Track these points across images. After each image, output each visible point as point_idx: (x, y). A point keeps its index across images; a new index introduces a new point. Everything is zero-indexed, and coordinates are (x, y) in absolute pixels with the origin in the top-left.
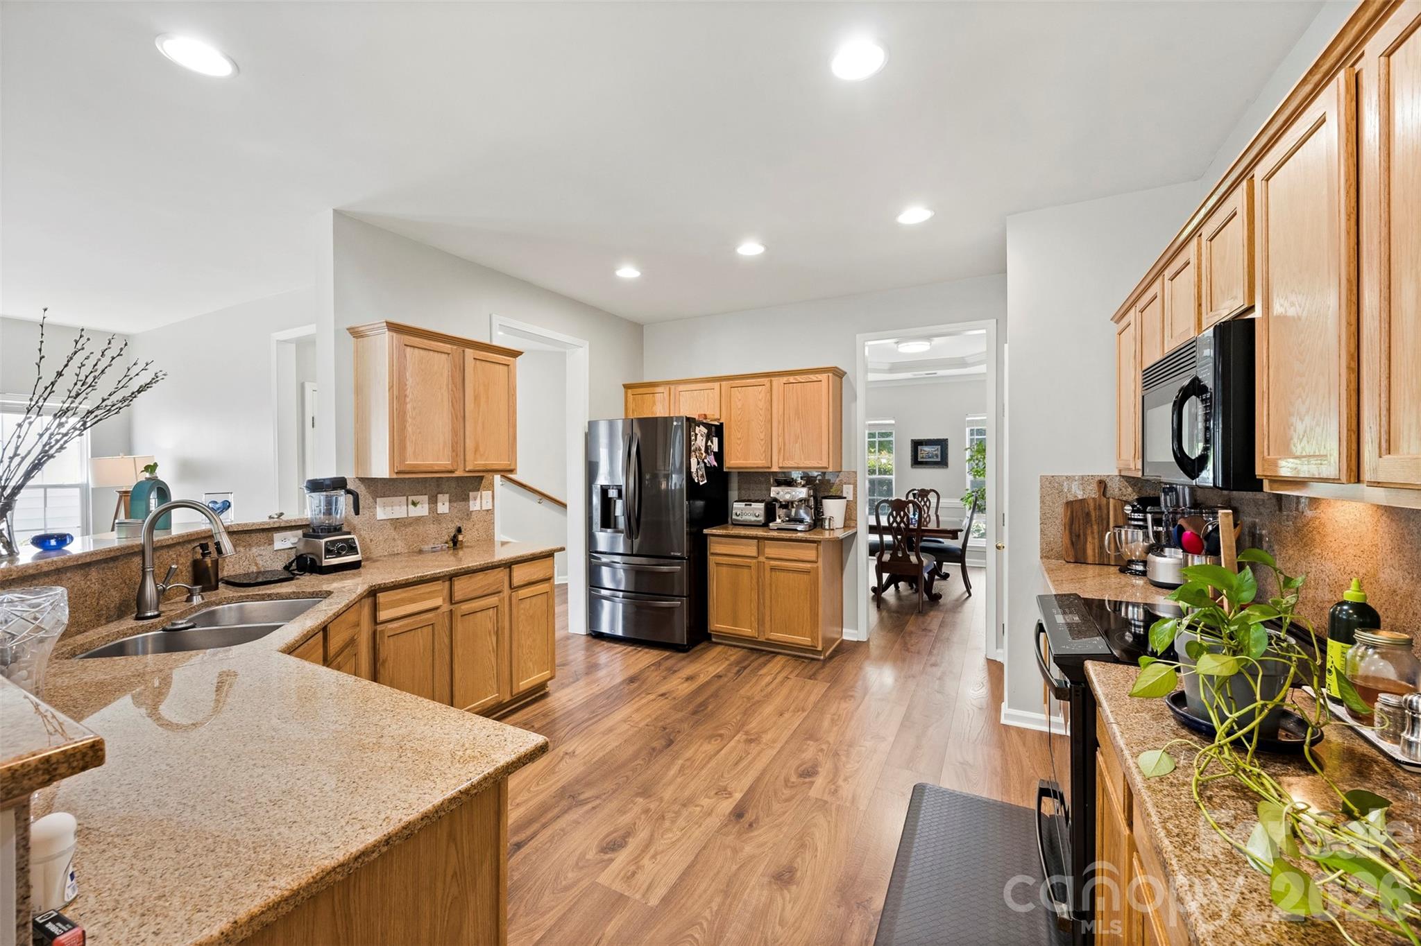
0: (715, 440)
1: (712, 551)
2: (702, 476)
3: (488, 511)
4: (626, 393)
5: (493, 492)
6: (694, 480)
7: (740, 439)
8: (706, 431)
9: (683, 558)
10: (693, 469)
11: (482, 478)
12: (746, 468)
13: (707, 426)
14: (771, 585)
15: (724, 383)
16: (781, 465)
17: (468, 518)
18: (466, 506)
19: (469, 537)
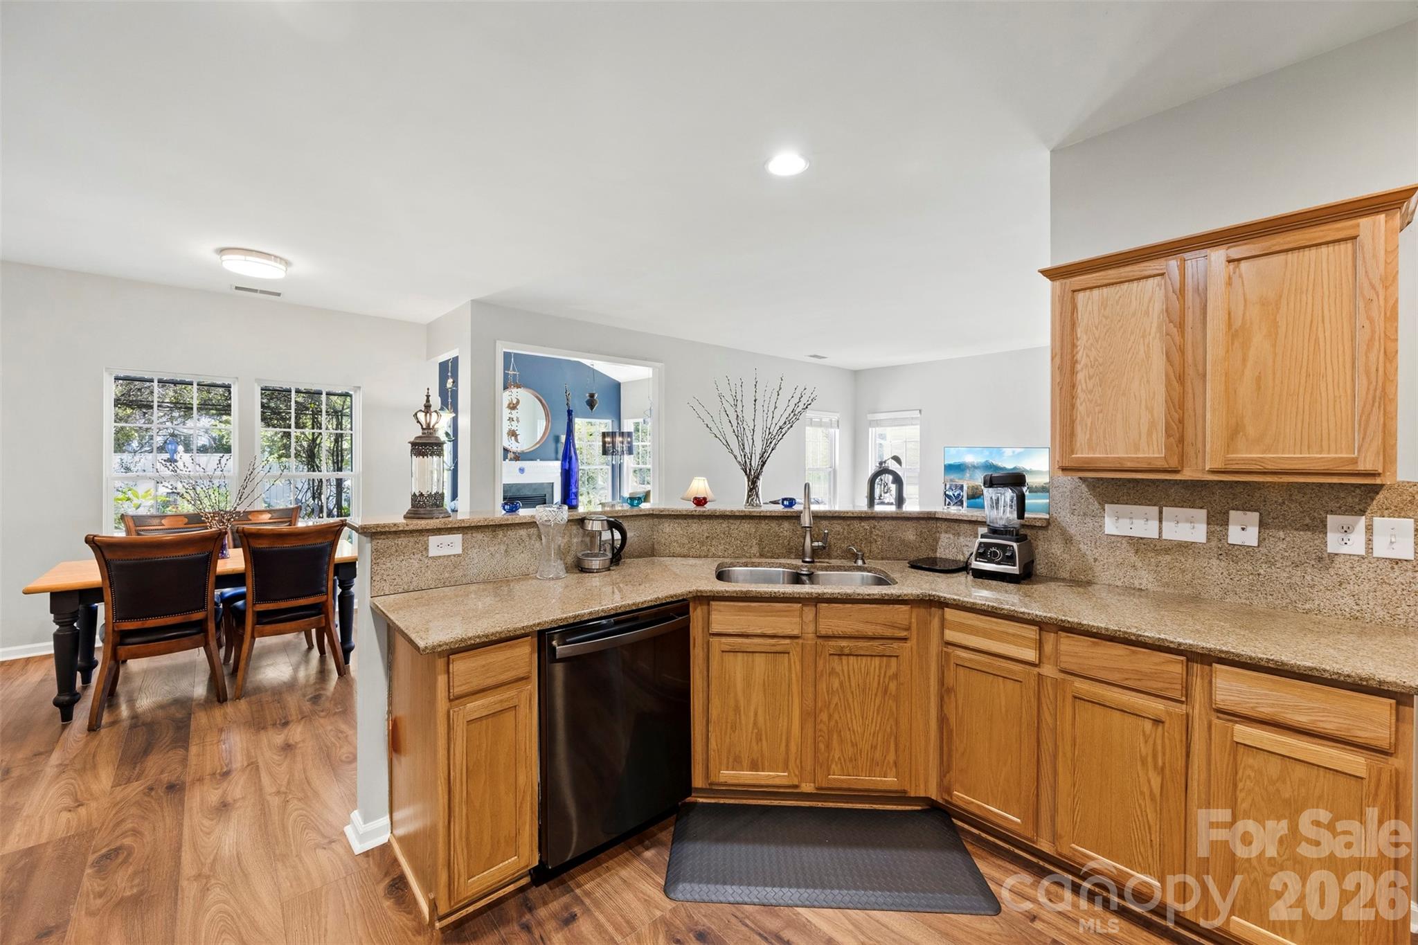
3: (1397, 561)
11: (1375, 488)
17: (1321, 565)
18: (1316, 542)
19: (1322, 604)
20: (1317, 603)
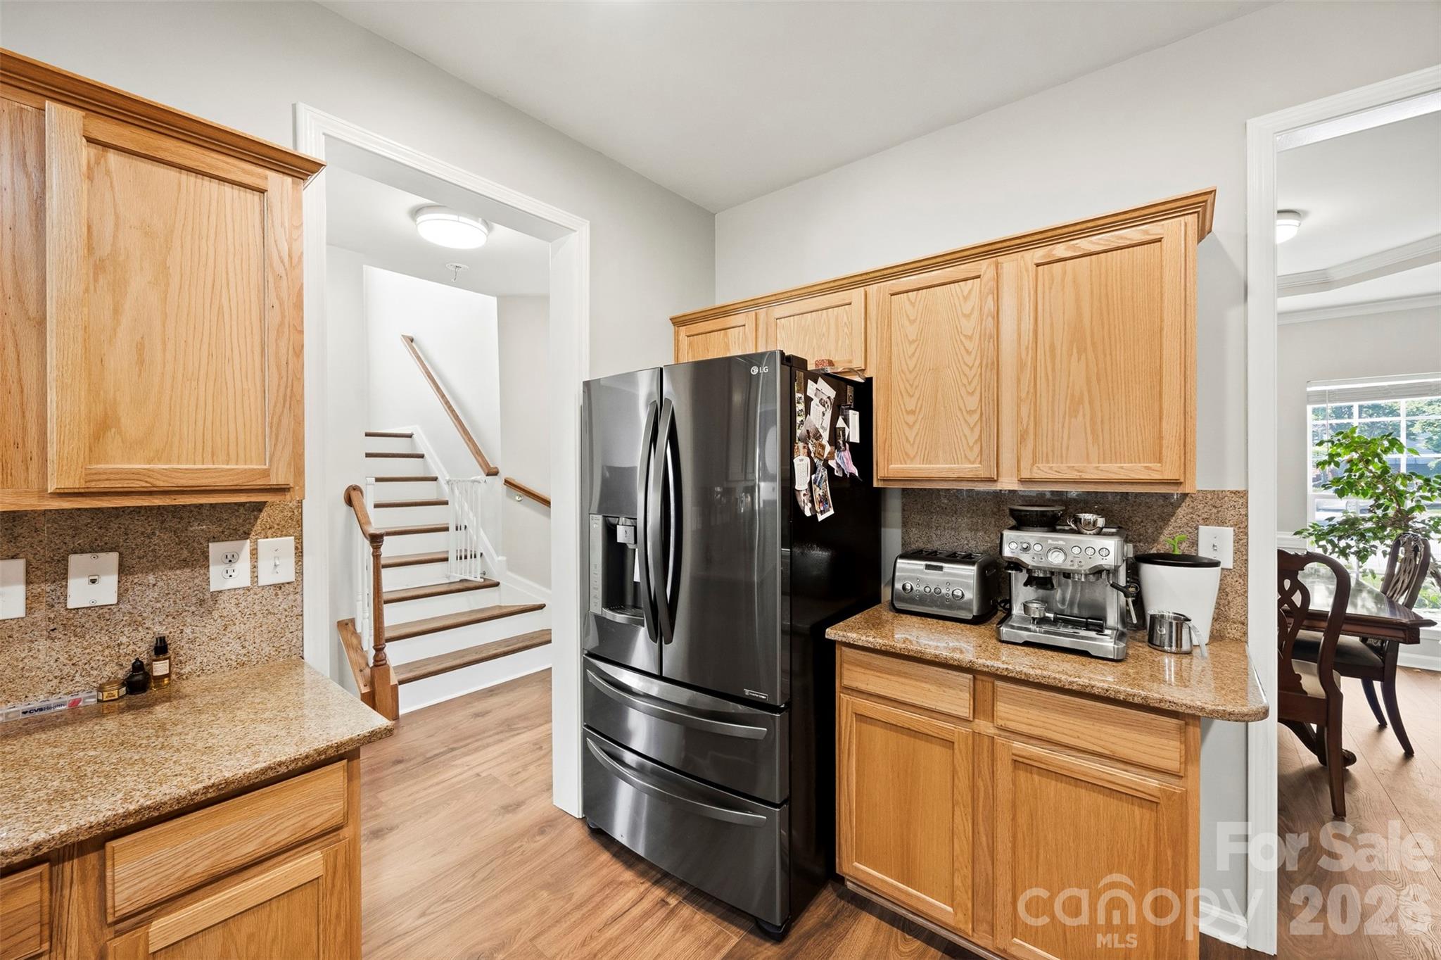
0: (854, 416)
1: (845, 682)
2: (823, 500)
3: (280, 586)
4: (677, 334)
5: (299, 540)
6: (802, 512)
7: (912, 412)
8: (832, 393)
9: (774, 709)
10: (801, 484)
11: (259, 507)
12: (930, 480)
13: (836, 380)
14: (1014, 806)
15: (873, 289)
16: (1026, 474)
17: (203, 610)
18: (196, 581)
19: (205, 660)
20: (199, 660)
